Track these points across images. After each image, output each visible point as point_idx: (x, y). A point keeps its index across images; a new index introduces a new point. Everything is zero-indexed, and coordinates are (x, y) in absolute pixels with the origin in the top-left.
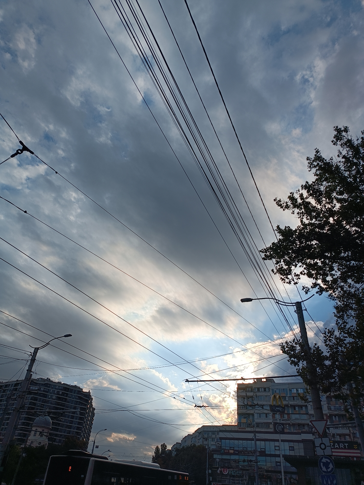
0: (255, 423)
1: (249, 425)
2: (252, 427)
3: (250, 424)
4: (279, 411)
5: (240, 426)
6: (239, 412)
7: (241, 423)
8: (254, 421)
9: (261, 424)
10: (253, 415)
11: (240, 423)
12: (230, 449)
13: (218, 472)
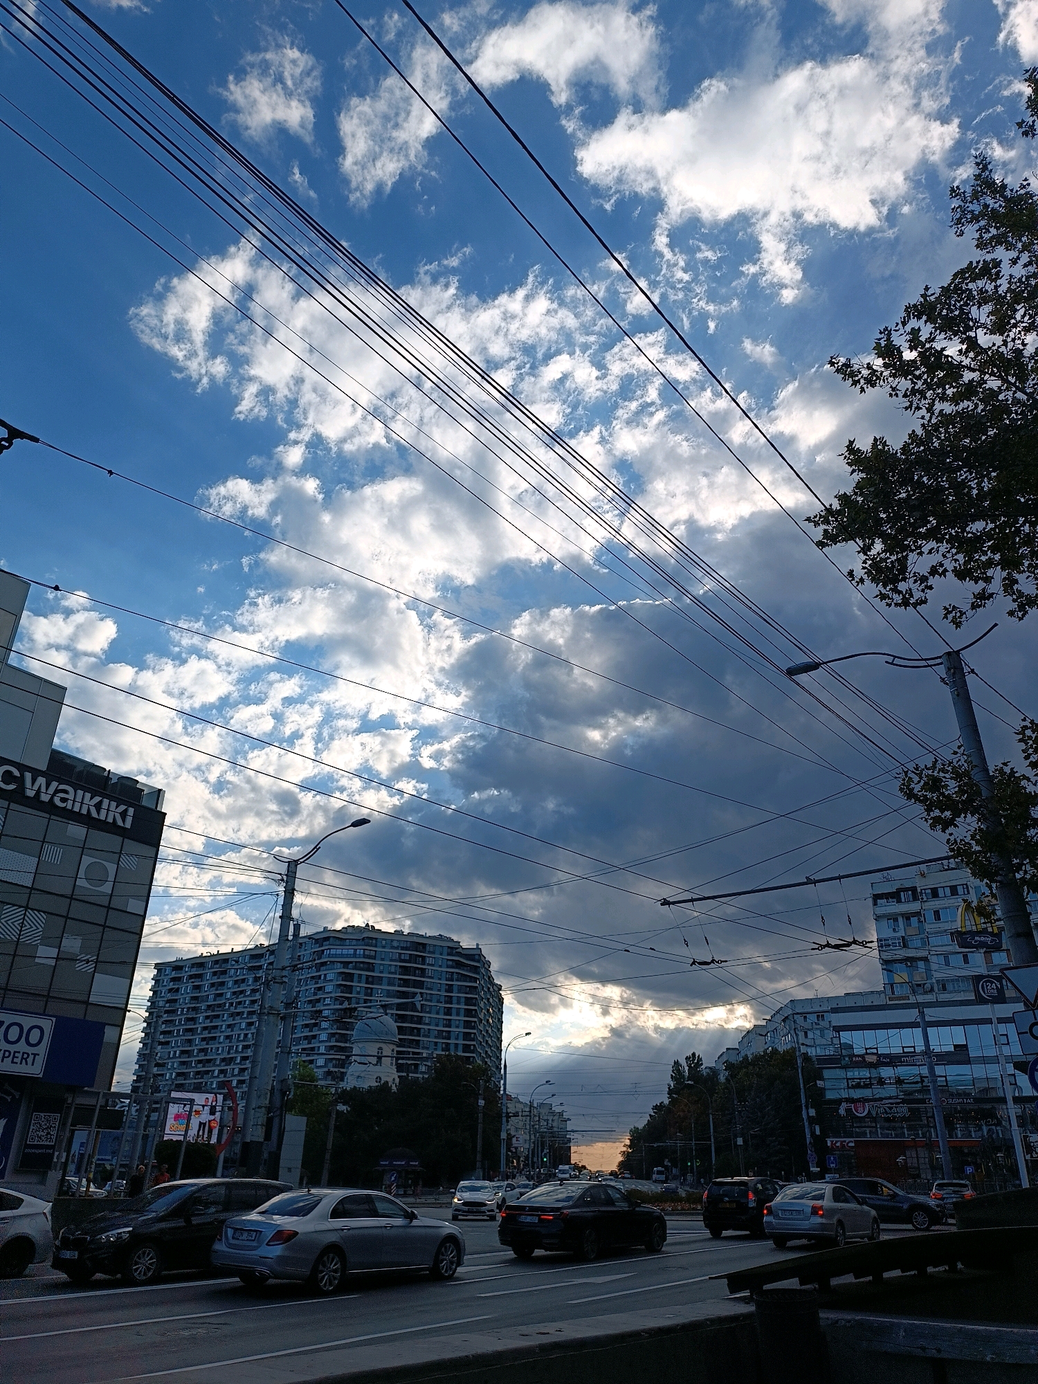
0: (934, 981)
1: (916, 988)
2: (926, 993)
3: (920, 985)
4: (982, 945)
5: (893, 993)
6: (884, 957)
7: (894, 985)
8: (929, 976)
9: (952, 980)
10: (926, 960)
11: (892, 985)
12: (867, 1054)
13: (842, 1112)
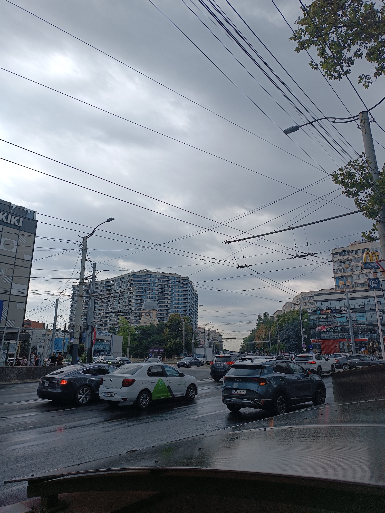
0: (354, 284)
1: (348, 286)
2: (350, 288)
5: (338, 288)
6: (336, 276)
7: (339, 286)
8: (352, 282)
9: (361, 283)
10: (351, 276)
12: (327, 310)
13: (317, 330)
